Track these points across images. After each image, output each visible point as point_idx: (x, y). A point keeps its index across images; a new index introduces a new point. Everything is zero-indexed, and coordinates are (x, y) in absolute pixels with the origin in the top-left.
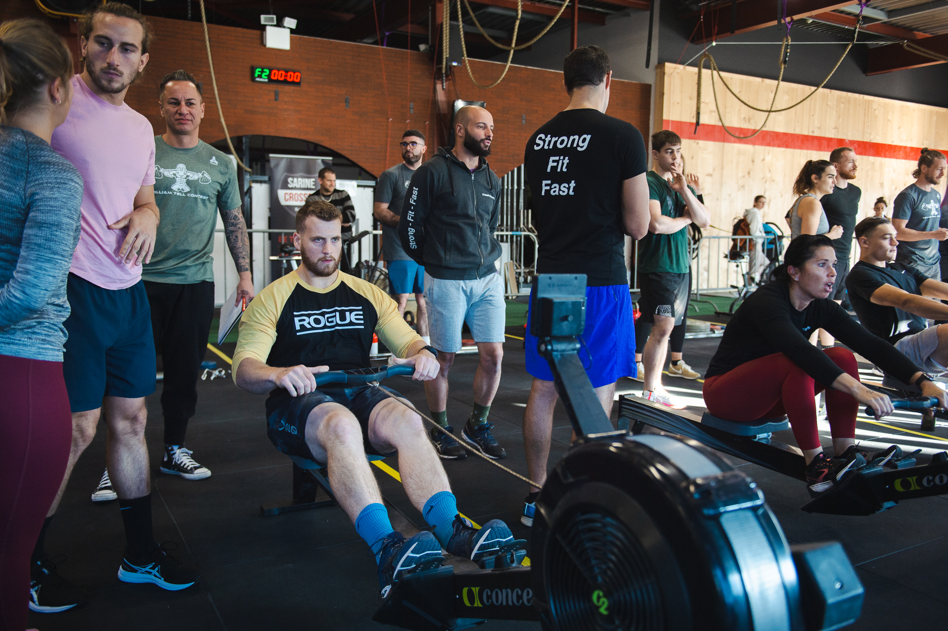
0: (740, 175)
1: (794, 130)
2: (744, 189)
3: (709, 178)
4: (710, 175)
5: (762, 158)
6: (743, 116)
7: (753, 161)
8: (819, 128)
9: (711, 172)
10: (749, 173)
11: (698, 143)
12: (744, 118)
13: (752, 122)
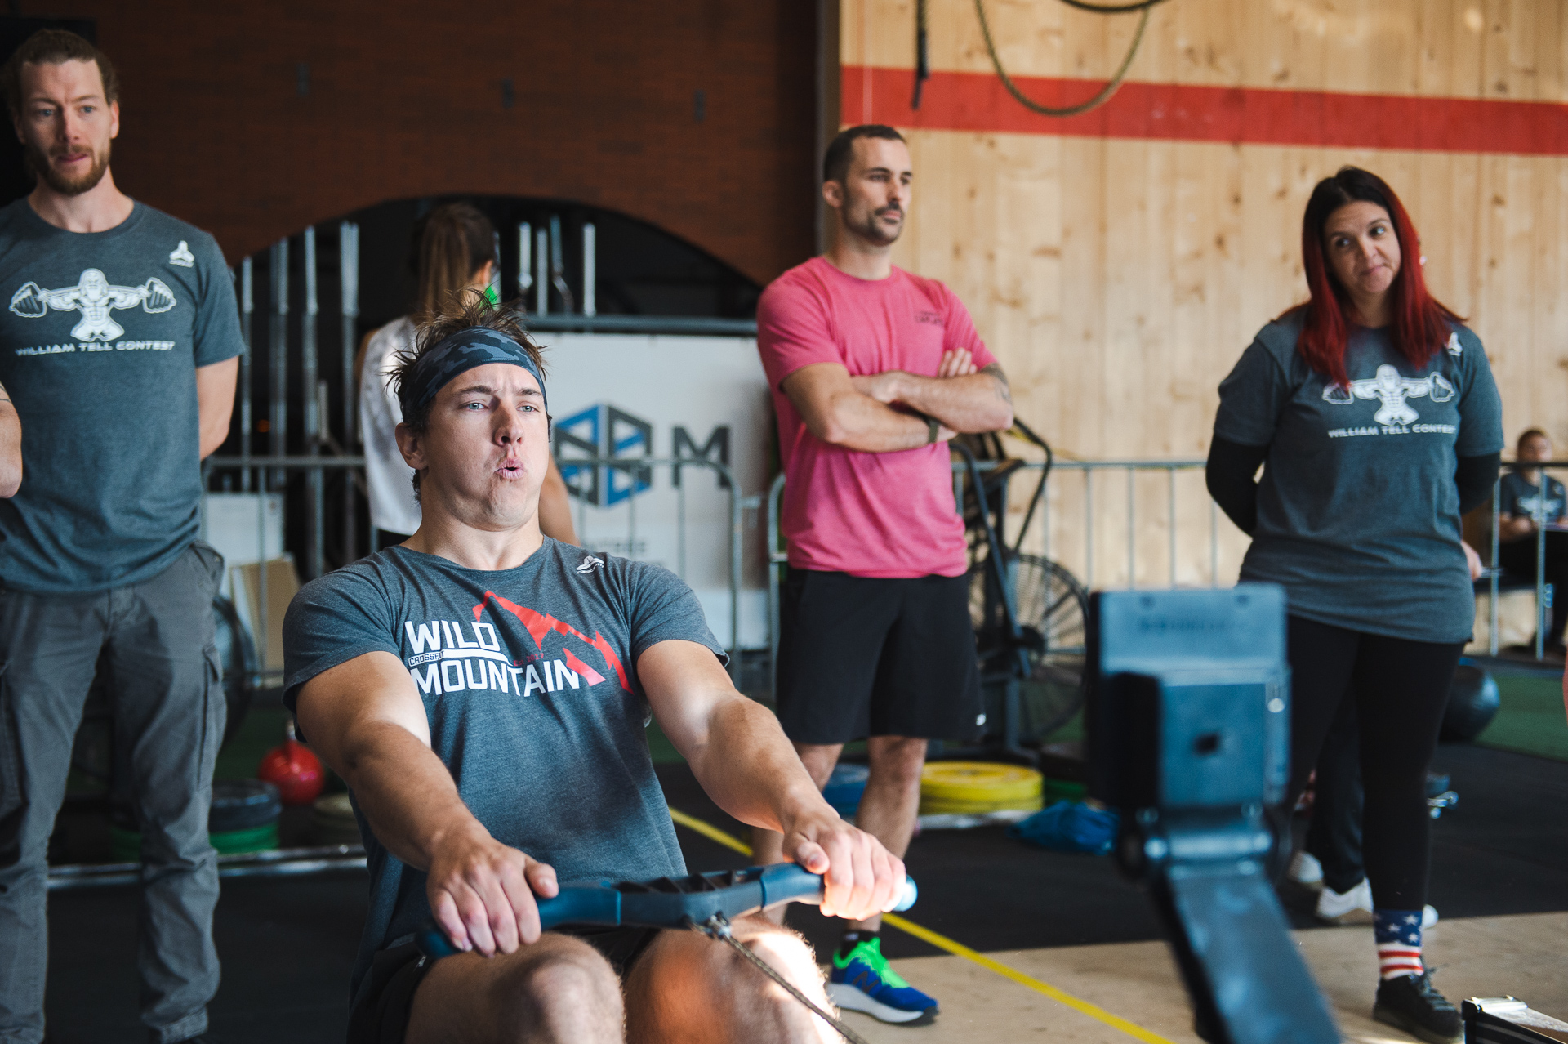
0: (1182, 247)
1: (1416, 84)
2: (1203, 298)
3: (1047, 266)
4: (1052, 252)
5: (1274, 183)
6: (1182, 43)
7: (1237, 200)
8: (1531, 72)
9: (1053, 238)
10: (1220, 242)
11: (992, 144)
12: (1190, 52)
13: (1223, 61)
